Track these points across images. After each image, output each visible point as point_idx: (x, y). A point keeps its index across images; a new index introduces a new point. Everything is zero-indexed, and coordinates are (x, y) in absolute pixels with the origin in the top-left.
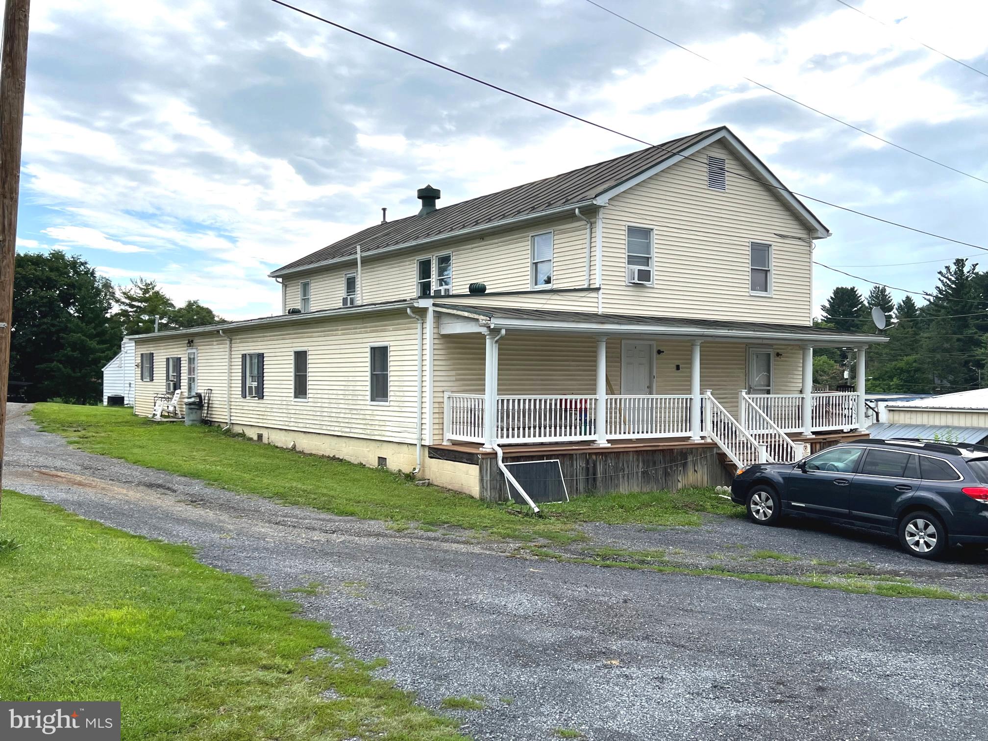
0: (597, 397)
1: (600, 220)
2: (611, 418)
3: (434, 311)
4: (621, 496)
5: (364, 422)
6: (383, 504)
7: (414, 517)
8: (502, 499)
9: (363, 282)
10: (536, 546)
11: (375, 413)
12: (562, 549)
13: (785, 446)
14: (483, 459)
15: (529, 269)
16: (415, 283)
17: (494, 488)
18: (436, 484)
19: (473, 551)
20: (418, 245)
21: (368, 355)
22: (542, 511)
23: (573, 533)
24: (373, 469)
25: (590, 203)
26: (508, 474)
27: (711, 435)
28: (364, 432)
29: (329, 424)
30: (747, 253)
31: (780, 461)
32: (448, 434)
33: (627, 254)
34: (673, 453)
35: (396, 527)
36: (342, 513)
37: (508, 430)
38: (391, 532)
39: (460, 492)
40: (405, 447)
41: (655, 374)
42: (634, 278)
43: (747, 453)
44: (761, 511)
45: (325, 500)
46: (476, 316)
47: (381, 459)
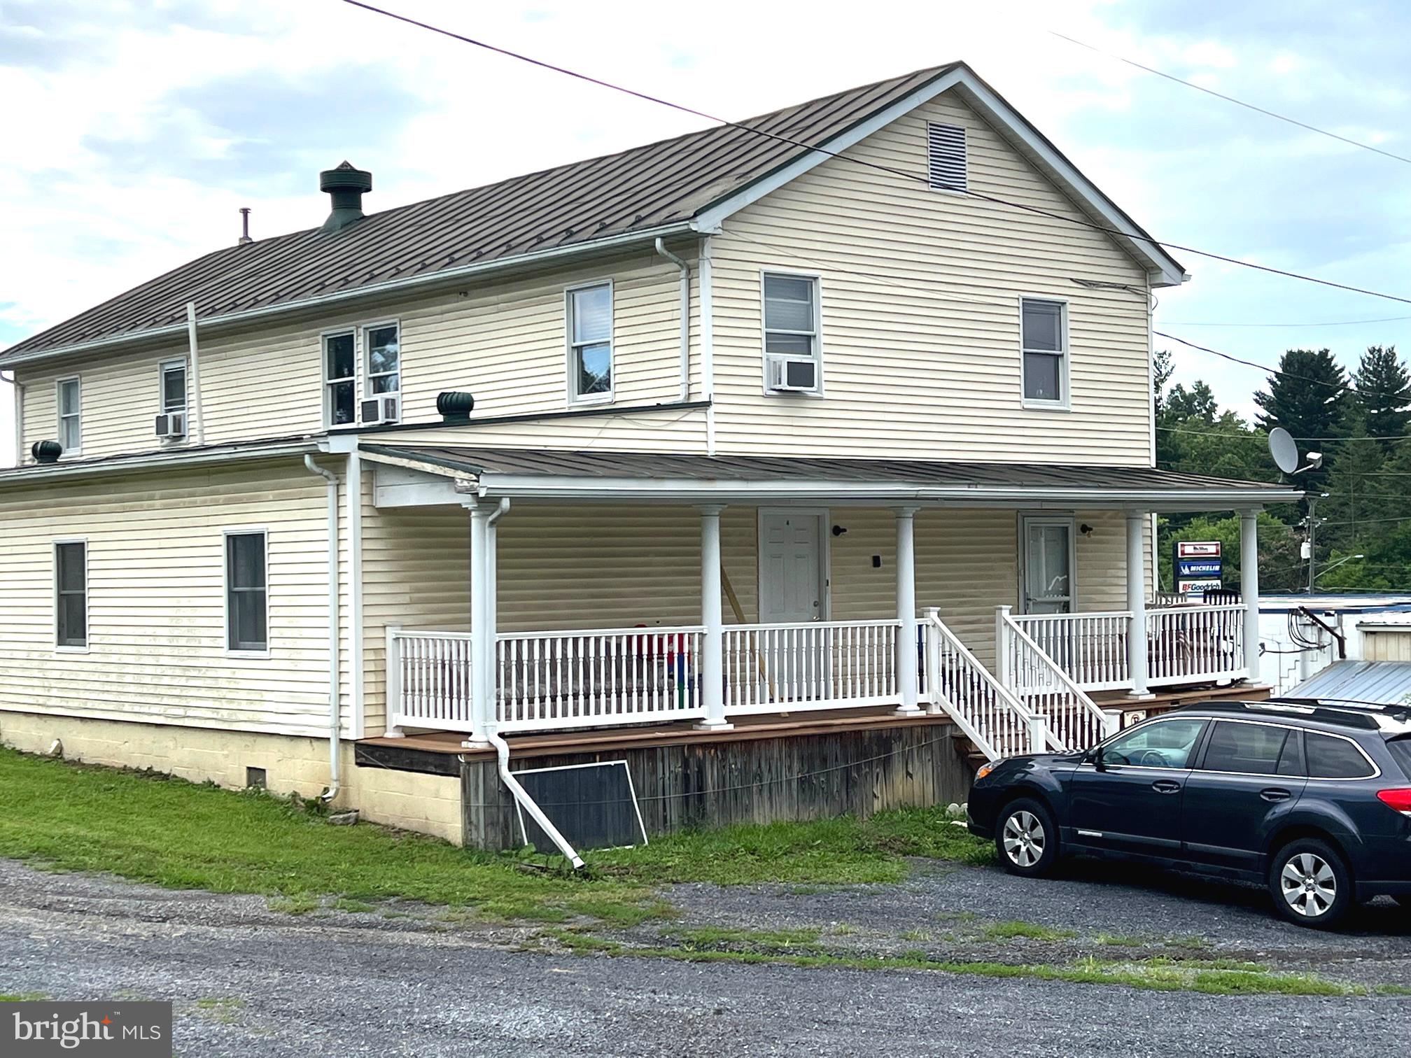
0: (704, 629)
1: (706, 262)
2: (733, 670)
3: (361, 459)
4: (753, 830)
5: (215, 694)
6: (260, 864)
7: (327, 885)
8: (511, 846)
9: (202, 381)
10: (570, 930)
11: (239, 674)
12: (622, 934)
13: (1087, 719)
14: (468, 763)
15: (564, 359)
16: (319, 386)
17: (492, 824)
18: (371, 819)
19: (445, 944)
20: (323, 304)
21: (222, 551)
22: (590, 866)
23: (646, 903)
24: (236, 793)
25: (686, 227)
26: (521, 795)
27: (939, 700)
28: (215, 716)
29: (138, 699)
30: (1015, 320)
31: (1079, 748)
32: (395, 715)
33: (764, 330)
34: (862, 738)
35: (289, 903)
36: (178, 883)
37: (520, 702)
38: (281, 915)
39: (423, 835)
40: (305, 744)
41: (828, 577)
42: (780, 379)
43: (1009, 735)
44: (1023, 849)
45: (139, 860)
46: (450, 472)
47: (254, 773)
